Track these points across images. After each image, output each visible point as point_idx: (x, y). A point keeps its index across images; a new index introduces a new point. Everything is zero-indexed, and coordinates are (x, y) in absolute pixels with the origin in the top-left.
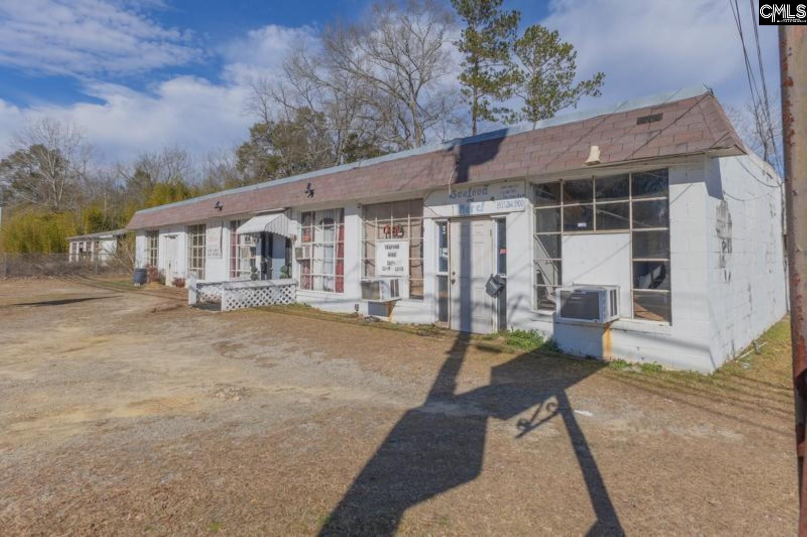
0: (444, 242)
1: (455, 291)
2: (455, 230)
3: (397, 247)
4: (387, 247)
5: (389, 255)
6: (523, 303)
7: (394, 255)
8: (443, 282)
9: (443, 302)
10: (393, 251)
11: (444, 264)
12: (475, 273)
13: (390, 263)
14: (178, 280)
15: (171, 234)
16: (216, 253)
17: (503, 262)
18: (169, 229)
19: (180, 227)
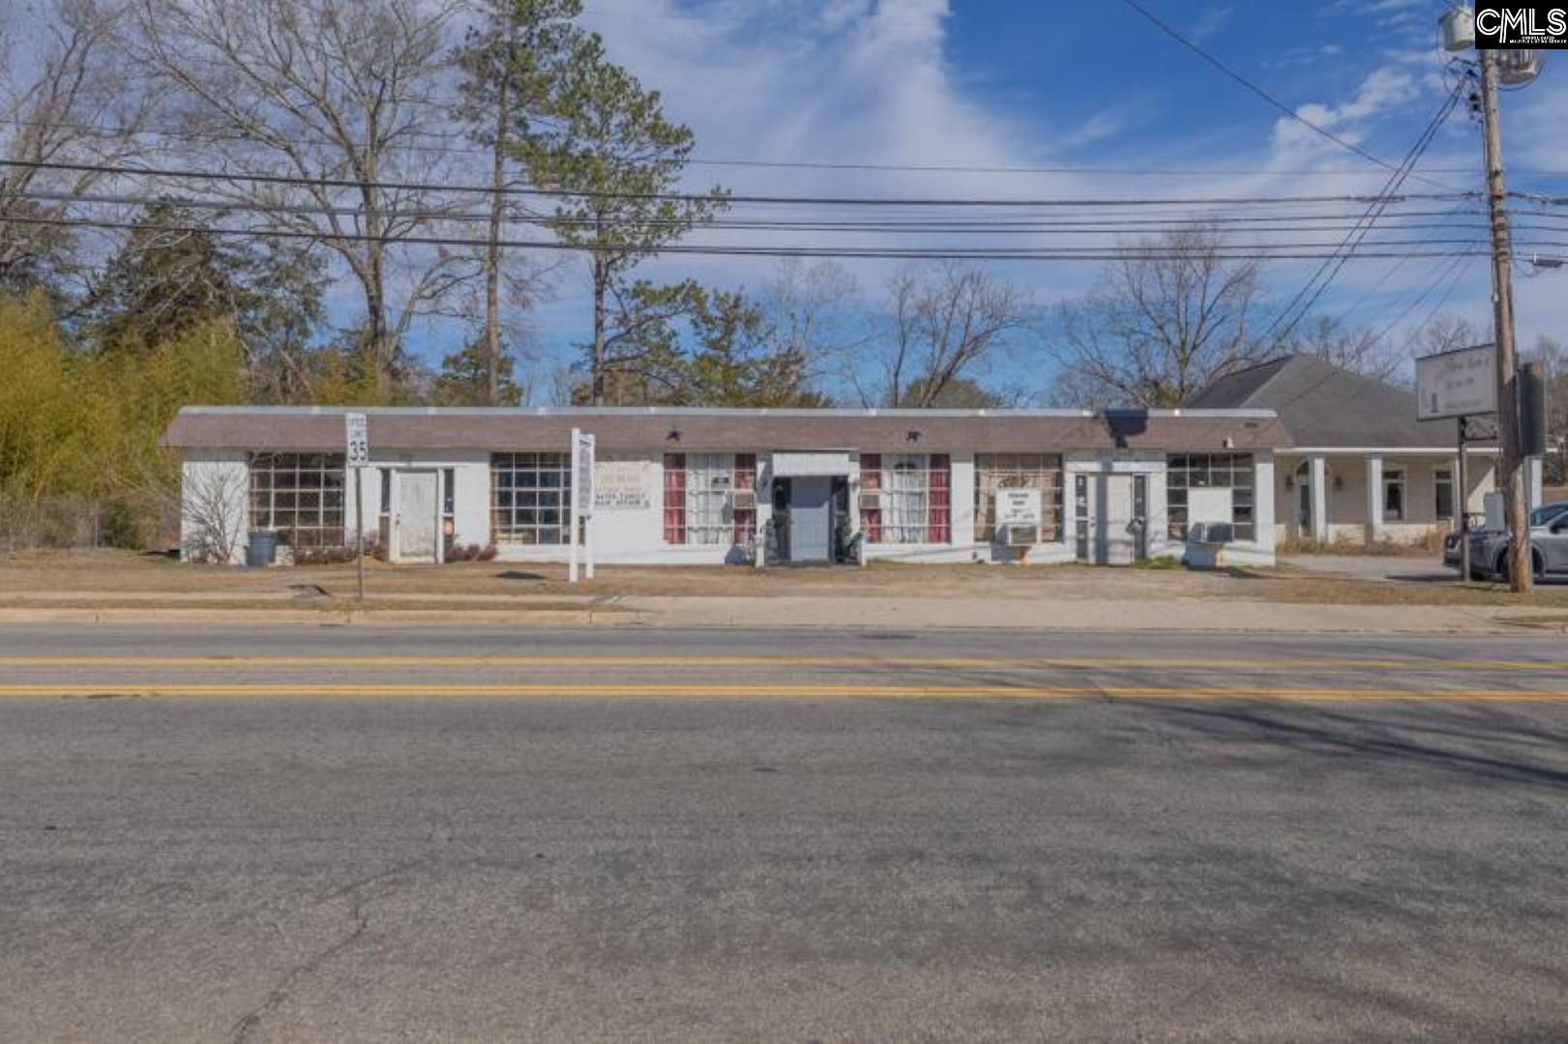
0: (1081, 491)
1: (1092, 532)
2: (1092, 482)
3: (1026, 496)
4: (1011, 496)
5: (1015, 503)
6: (1159, 537)
7: (1021, 503)
8: (1082, 527)
9: (1082, 544)
10: (1019, 499)
11: (1081, 511)
12: (1111, 517)
13: (1016, 511)
14: (474, 549)
15: (415, 464)
16: (634, 500)
17: (1140, 509)
18: (406, 456)
19: (469, 454)
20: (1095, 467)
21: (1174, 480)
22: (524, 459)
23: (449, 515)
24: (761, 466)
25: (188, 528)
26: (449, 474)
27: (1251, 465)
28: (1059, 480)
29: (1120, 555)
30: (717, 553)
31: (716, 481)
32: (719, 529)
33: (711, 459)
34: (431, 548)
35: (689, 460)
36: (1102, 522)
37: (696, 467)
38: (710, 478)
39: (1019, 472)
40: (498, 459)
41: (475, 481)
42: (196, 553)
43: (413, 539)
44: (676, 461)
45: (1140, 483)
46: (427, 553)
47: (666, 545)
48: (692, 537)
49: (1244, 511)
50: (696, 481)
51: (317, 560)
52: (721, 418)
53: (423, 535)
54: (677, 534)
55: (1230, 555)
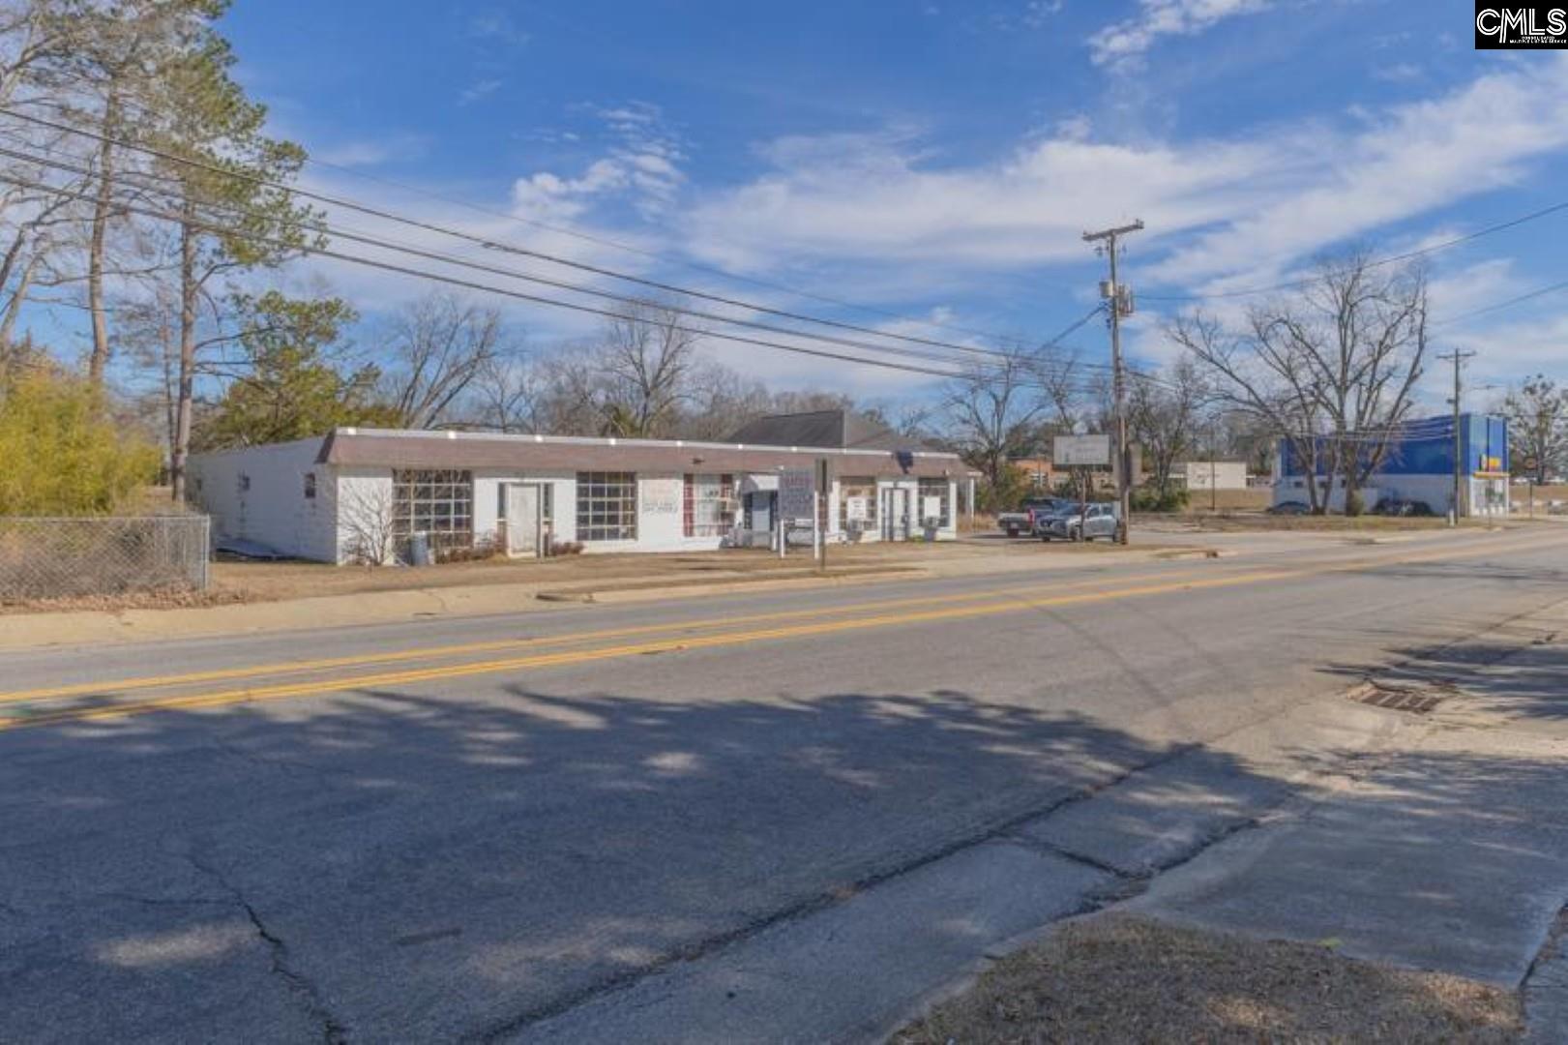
0: (883, 499)
1: (887, 523)
2: (888, 494)
3: (859, 501)
4: (854, 501)
5: (855, 506)
6: (914, 524)
7: (857, 506)
8: (884, 520)
9: (883, 530)
10: (856, 503)
12: (895, 514)
13: (855, 511)
14: (568, 545)
15: (526, 480)
16: (668, 507)
17: (906, 509)
18: (519, 473)
19: (561, 473)
20: (890, 484)
21: (920, 492)
22: (598, 477)
23: (547, 519)
24: (738, 483)
25: (344, 536)
26: (548, 488)
27: (948, 484)
28: (873, 493)
29: (899, 537)
30: (713, 542)
31: (711, 493)
32: (711, 527)
33: (707, 478)
34: (534, 546)
35: (695, 479)
36: (891, 517)
37: (699, 482)
38: (708, 491)
39: (856, 487)
40: (582, 476)
41: (566, 492)
42: (352, 557)
43: (522, 538)
44: (689, 479)
45: (907, 492)
46: (531, 549)
47: (683, 538)
48: (696, 531)
49: (944, 510)
50: (699, 492)
51: (454, 558)
52: (720, 451)
53: (528, 535)
54: (689, 531)
55: (941, 535)
